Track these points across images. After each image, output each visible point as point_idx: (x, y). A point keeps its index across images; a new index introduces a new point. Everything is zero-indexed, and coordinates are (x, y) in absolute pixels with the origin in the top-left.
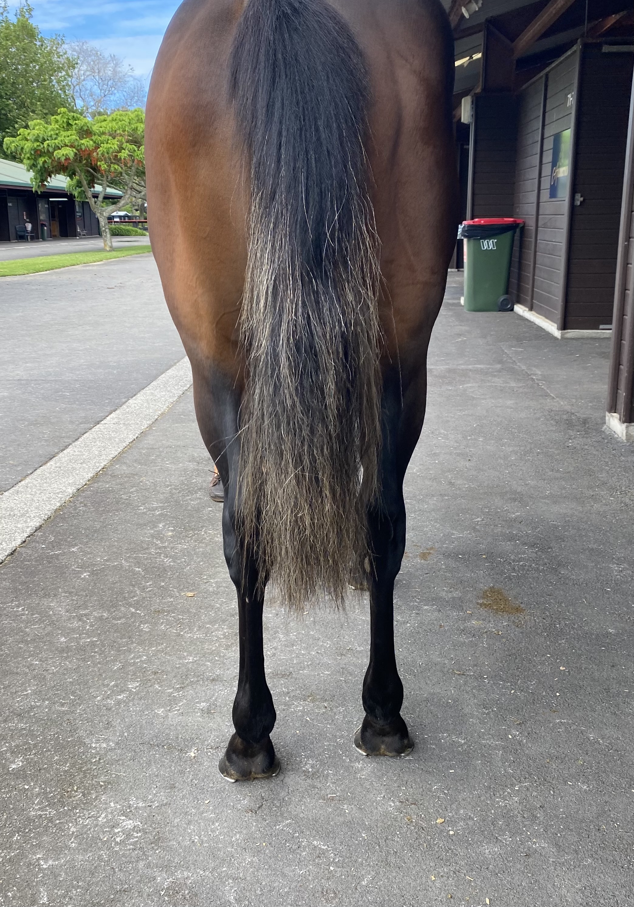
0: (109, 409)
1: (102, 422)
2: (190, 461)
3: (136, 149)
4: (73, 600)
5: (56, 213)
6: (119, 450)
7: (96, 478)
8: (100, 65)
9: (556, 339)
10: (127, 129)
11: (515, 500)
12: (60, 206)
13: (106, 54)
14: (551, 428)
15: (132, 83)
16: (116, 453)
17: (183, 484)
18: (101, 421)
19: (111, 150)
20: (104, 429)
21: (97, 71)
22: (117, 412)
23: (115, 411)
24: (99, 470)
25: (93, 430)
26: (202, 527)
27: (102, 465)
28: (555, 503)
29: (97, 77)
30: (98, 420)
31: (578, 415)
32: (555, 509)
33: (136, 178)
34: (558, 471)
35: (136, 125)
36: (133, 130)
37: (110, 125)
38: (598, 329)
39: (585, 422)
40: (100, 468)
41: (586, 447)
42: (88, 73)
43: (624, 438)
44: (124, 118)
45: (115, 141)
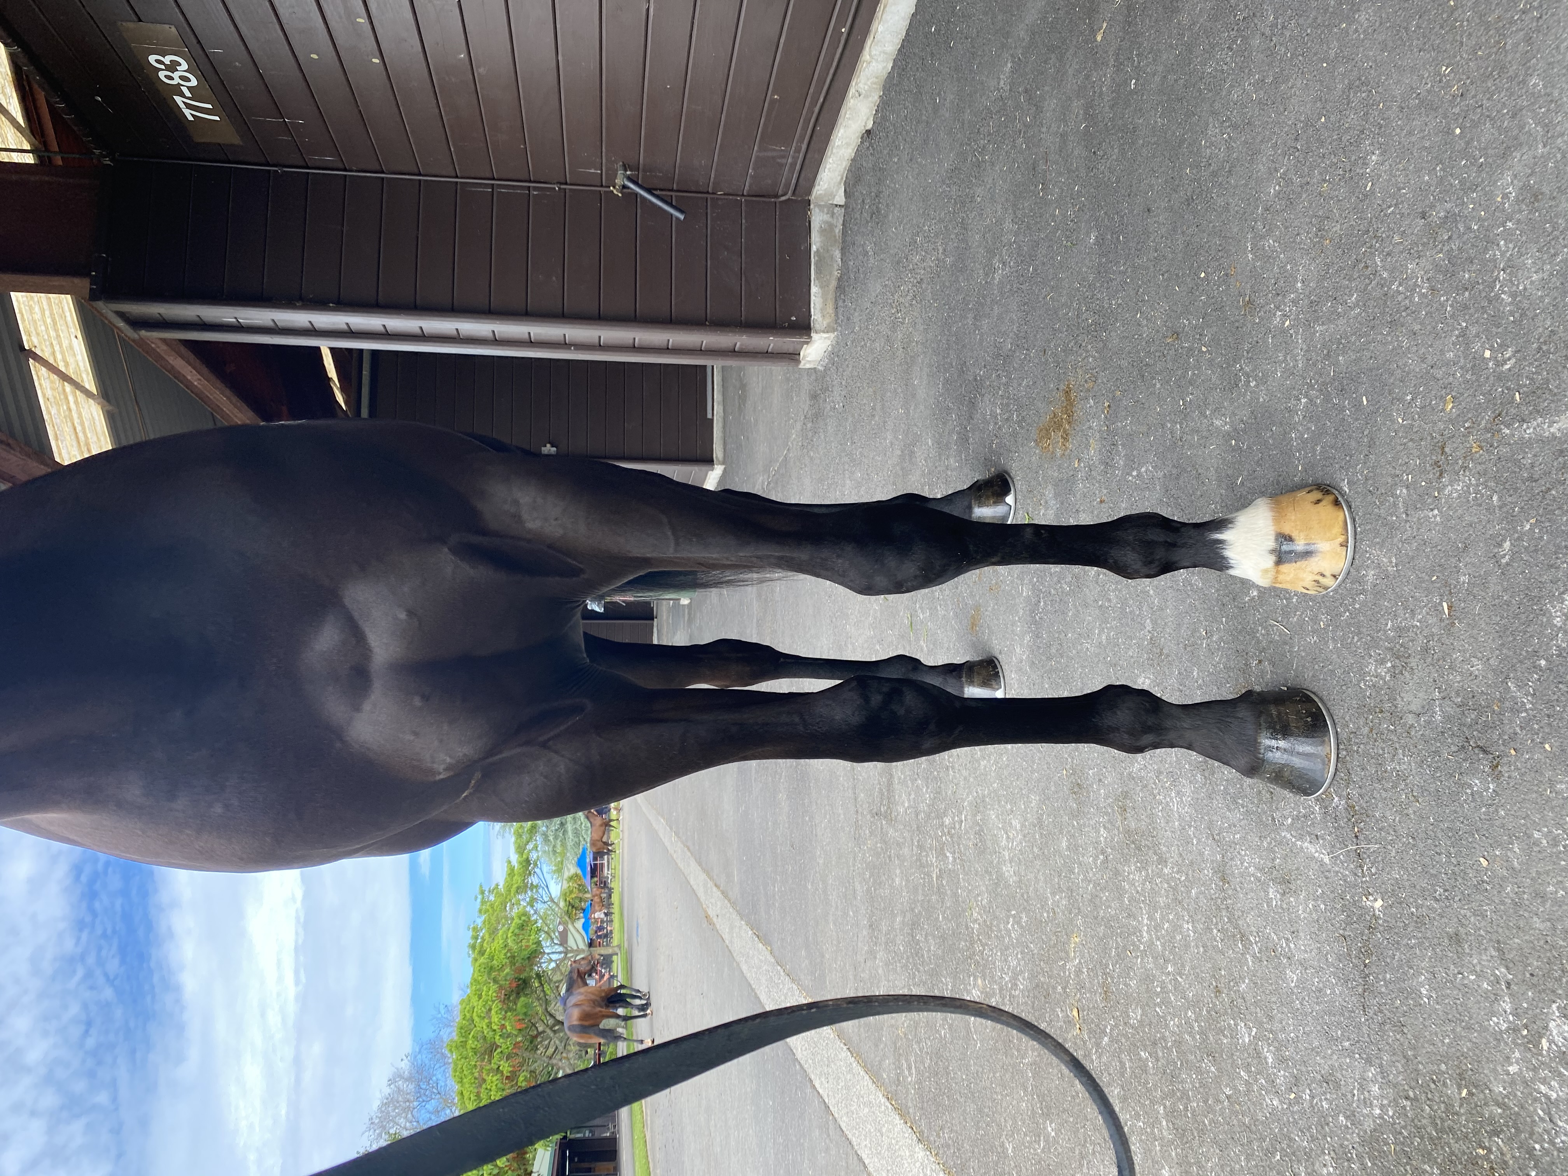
0: (809, 1090)
1: (827, 1101)
2: (875, 958)
3: (499, 1050)
4: (1094, 1153)
5: (585, 1165)
6: (862, 1073)
7: (902, 1112)
8: (400, 1099)
9: (725, 471)
10: (473, 1063)
11: (912, 453)
12: (576, 1159)
13: (387, 1091)
14: (822, 437)
15: (424, 1056)
16: (867, 1077)
17: (906, 966)
18: (825, 1103)
19: (500, 1085)
20: (835, 1098)
21: (408, 1104)
22: (813, 1077)
23: (811, 1081)
24: (890, 1106)
25: (836, 1115)
26: (967, 928)
27: (883, 1100)
28: (914, 396)
29: (415, 1103)
30: (823, 1107)
31: (806, 409)
32: (921, 393)
33: (539, 1052)
34: (873, 408)
35: (469, 1051)
36: (476, 1054)
37: (467, 1086)
38: (712, 420)
39: (814, 397)
40: (888, 1104)
41: (844, 383)
42: (410, 1116)
43: (832, 335)
44: (460, 1066)
45: (489, 1079)
